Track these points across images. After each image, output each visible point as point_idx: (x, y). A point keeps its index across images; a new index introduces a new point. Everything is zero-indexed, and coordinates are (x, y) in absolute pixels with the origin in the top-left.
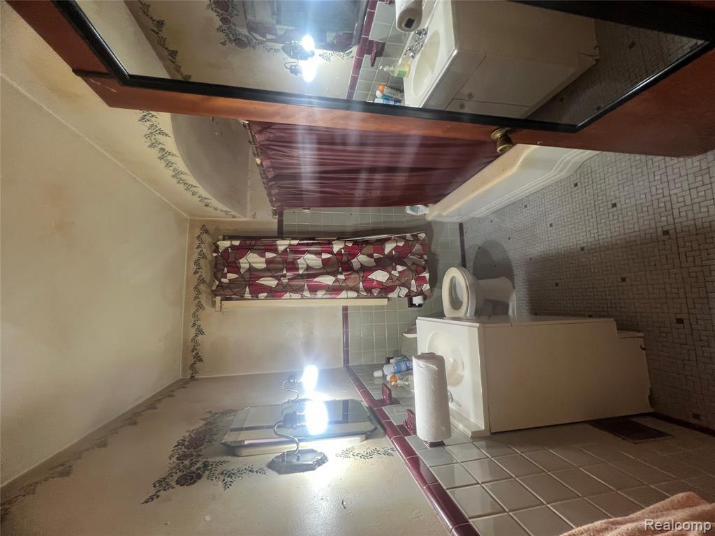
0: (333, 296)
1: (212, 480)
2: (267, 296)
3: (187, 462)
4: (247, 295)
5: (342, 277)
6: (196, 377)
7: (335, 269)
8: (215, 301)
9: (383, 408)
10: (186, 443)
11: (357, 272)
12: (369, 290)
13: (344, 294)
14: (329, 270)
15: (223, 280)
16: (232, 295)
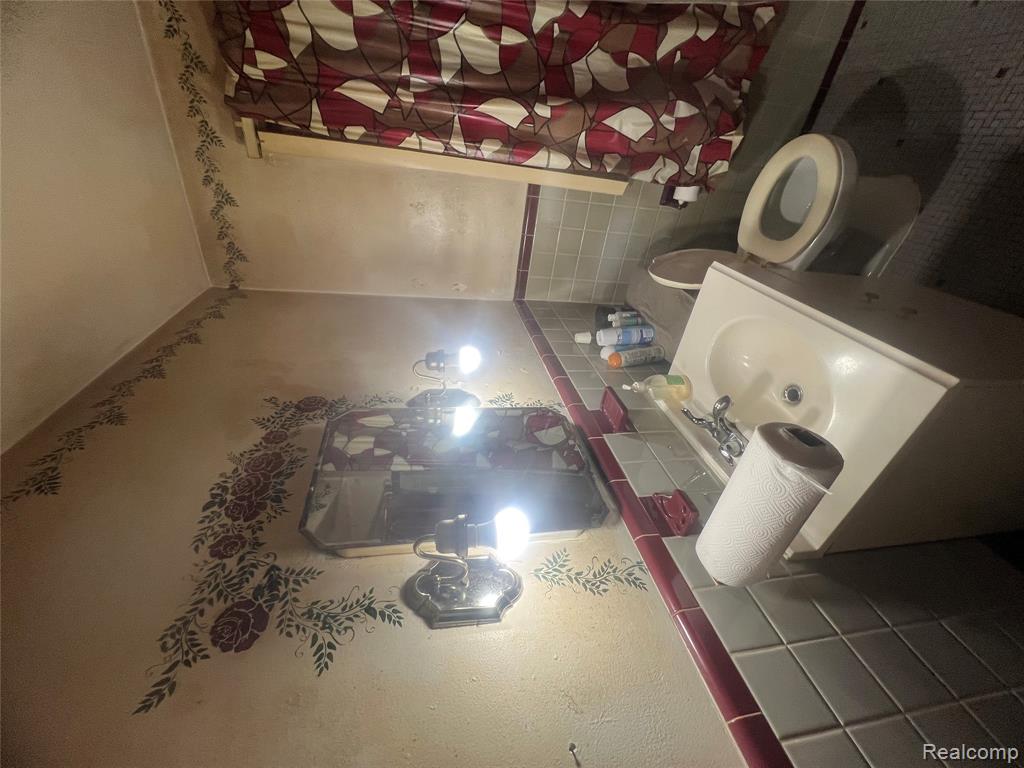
0: (518, 159)
1: (289, 635)
2: (364, 135)
3: (231, 563)
4: (318, 126)
5: (543, 111)
6: (241, 288)
7: (529, 85)
8: (241, 128)
9: (605, 436)
10: (229, 497)
11: (581, 101)
12: (596, 154)
13: (540, 158)
14: (515, 84)
15: (248, 69)
16: (279, 118)
